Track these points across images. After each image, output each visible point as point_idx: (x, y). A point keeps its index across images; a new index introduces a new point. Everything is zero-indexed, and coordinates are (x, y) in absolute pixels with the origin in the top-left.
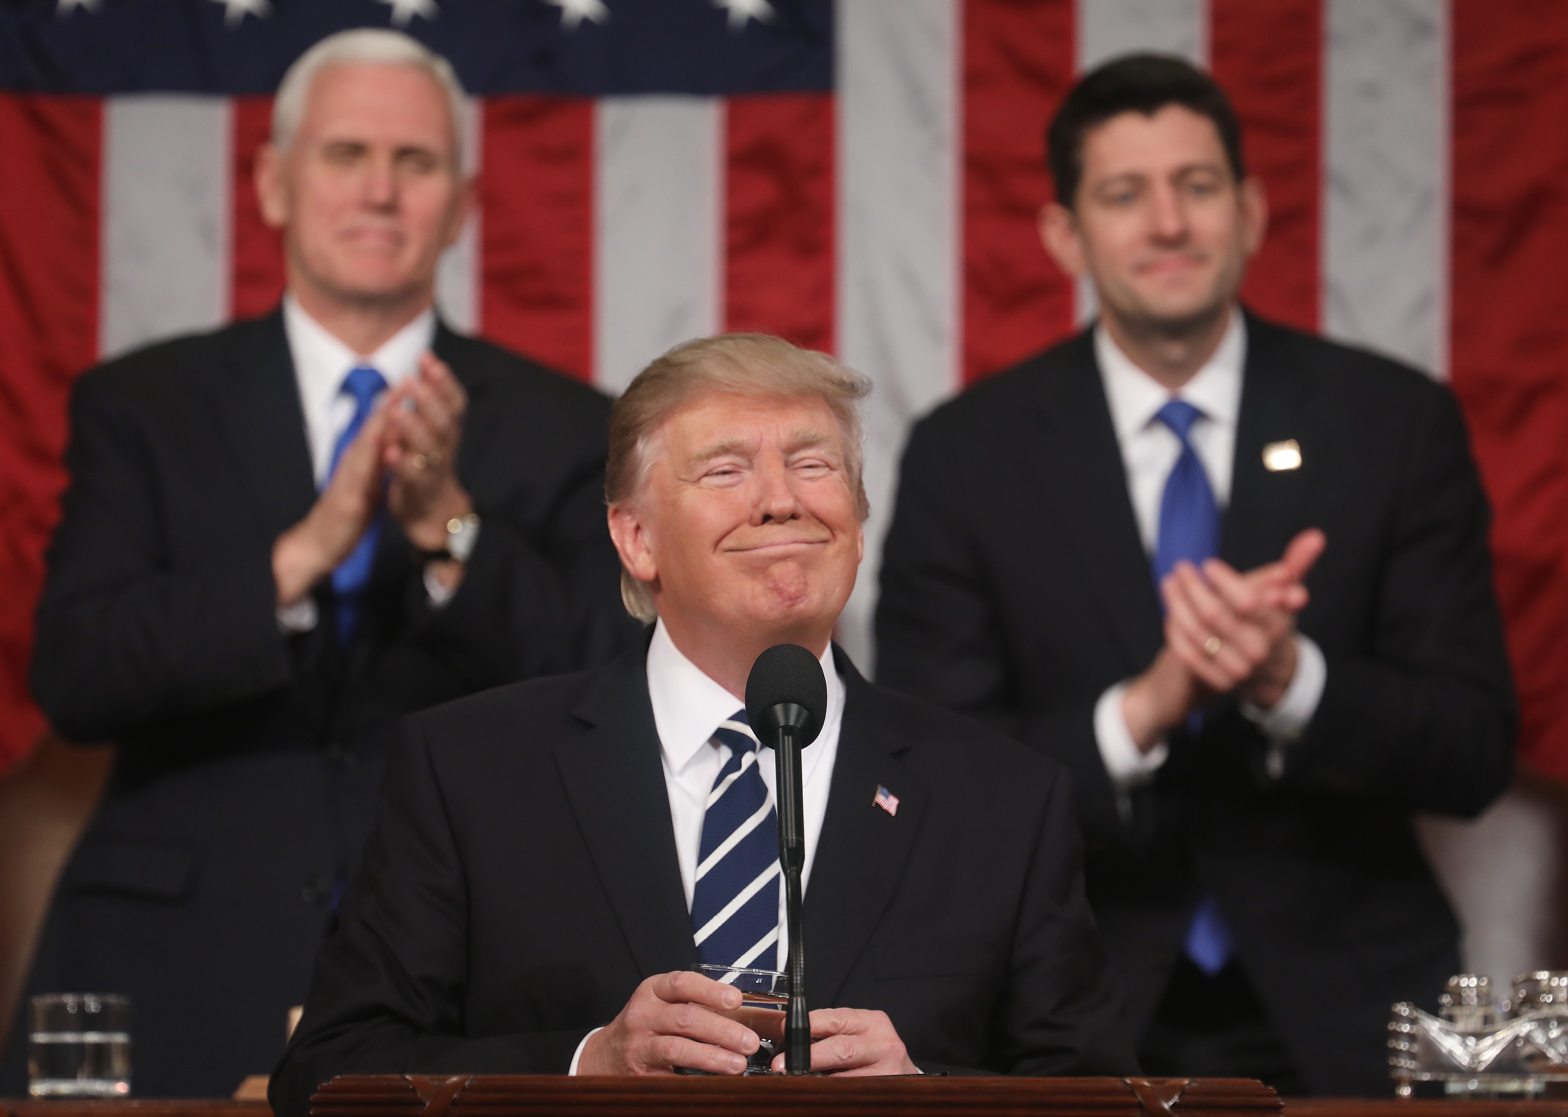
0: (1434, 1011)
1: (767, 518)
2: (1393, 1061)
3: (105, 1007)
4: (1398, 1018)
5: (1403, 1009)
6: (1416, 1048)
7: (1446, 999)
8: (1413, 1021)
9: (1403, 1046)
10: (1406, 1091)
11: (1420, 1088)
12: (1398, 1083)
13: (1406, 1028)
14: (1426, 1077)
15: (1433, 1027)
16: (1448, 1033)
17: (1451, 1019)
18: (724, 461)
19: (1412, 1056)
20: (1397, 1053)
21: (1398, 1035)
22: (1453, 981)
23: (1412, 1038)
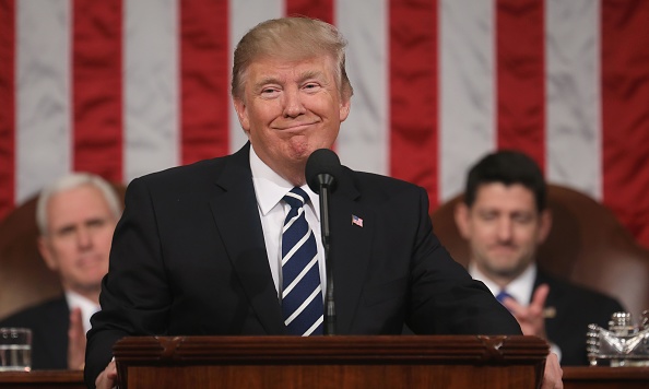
0: (607, 328)
1: (288, 116)
2: (589, 350)
3: (20, 335)
4: (590, 330)
5: (592, 327)
6: (599, 344)
7: (611, 323)
8: (598, 332)
9: (593, 342)
10: (595, 363)
11: (600, 362)
12: (592, 358)
13: (595, 335)
14: (603, 357)
15: (606, 335)
16: (613, 337)
17: (614, 331)
18: (270, 86)
19: (597, 347)
20: (589, 345)
21: (589, 338)
22: (615, 315)
23: (597, 339)
